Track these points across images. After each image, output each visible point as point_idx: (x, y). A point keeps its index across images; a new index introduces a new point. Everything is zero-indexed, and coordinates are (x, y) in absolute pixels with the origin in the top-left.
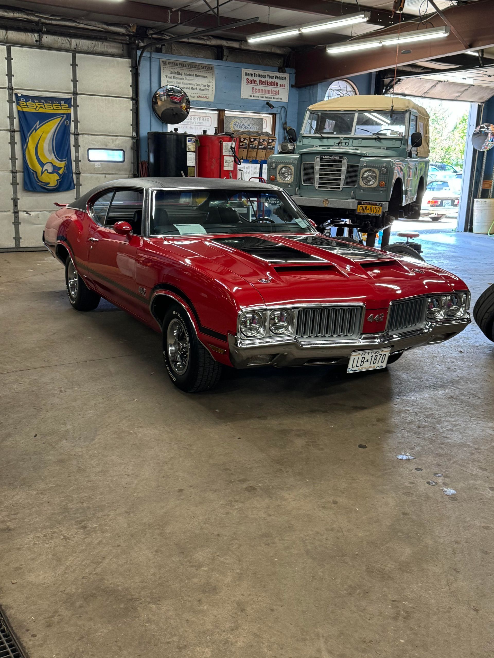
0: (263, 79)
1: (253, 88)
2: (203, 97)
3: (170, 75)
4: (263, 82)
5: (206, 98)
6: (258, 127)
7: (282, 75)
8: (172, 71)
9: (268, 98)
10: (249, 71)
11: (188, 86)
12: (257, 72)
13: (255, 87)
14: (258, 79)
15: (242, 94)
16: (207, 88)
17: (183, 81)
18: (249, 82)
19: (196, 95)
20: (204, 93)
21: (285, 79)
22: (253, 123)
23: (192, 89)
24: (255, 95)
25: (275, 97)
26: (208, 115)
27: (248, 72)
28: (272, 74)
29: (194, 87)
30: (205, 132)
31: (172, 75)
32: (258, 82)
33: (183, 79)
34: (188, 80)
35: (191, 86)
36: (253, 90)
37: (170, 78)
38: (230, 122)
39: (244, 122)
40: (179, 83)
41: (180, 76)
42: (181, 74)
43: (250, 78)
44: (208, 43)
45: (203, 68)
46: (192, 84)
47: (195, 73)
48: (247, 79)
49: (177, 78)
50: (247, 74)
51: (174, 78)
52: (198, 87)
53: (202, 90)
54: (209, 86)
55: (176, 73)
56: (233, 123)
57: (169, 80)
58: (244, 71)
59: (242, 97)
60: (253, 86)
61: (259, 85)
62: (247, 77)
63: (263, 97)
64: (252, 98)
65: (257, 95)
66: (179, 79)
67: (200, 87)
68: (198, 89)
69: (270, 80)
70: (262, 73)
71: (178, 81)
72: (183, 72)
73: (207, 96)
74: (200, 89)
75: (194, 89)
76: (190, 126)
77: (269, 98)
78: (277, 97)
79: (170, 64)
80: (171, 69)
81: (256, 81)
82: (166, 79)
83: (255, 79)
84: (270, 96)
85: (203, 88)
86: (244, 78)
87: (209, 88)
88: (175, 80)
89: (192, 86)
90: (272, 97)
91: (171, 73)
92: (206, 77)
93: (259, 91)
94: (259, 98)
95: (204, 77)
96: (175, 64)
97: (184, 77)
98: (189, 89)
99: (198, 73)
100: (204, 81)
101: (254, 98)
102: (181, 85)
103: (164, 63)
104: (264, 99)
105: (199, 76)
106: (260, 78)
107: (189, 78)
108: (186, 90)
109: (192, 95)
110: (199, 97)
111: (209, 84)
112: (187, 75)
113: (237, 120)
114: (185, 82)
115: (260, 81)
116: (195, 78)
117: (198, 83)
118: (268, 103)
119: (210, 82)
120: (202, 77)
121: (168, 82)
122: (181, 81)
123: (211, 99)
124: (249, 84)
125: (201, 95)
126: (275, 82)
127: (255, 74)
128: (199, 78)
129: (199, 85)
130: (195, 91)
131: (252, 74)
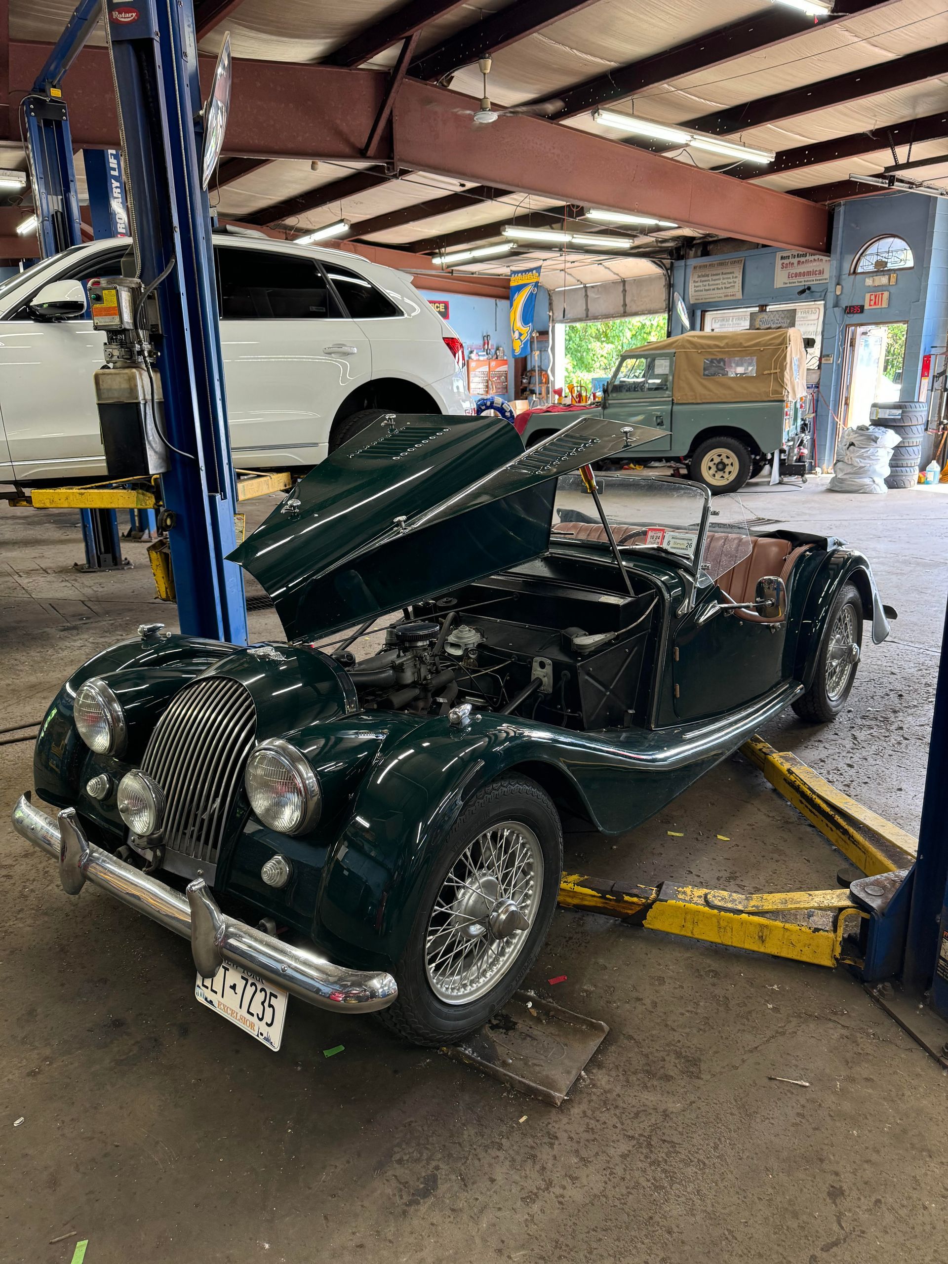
0: (802, 259)
1: (789, 273)
2: (730, 295)
4: (803, 262)
5: (733, 295)
6: (788, 321)
8: (700, 274)
9: (808, 281)
11: (714, 287)
12: (795, 252)
13: (793, 271)
14: (795, 261)
15: (775, 283)
16: (733, 284)
17: (709, 282)
18: (783, 266)
19: (722, 295)
20: (731, 291)
22: (783, 316)
23: (718, 289)
24: (791, 281)
25: (818, 278)
27: (785, 255)
29: (719, 287)
31: (699, 279)
32: (796, 264)
33: (709, 280)
34: (715, 280)
35: (716, 287)
36: (789, 275)
37: (697, 282)
38: (755, 320)
39: (772, 316)
40: (705, 286)
41: (706, 278)
42: (708, 276)
43: (786, 261)
45: (731, 263)
46: (717, 284)
47: (720, 272)
48: (783, 263)
49: (703, 281)
51: (700, 282)
52: (723, 286)
53: (728, 288)
54: (735, 282)
55: (703, 276)
56: (759, 320)
57: (696, 284)
58: (778, 255)
59: (775, 287)
60: (789, 271)
61: (796, 267)
62: (783, 261)
63: (801, 282)
64: (788, 285)
65: (794, 280)
66: (705, 281)
67: (725, 285)
70: (801, 251)
71: (704, 283)
72: (710, 273)
73: (734, 293)
74: (725, 288)
78: (822, 278)
80: (698, 273)
81: (793, 264)
82: (693, 284)
83: (792, 261)
84: (811, 279)
85: (729, 285)
86: (779, 262)
87: (735, 284)
88: (701, 284)
90: (814, 279)
91: (699, 277)
92: (733, 273)
93: (796, 275)
94: (797, 284)
95: (731, 273)
96: (705, 266)
97: (710, 278)
98: (714, 289)
99: (724, 271)
100: (730, 278)
101: (790, 285)
102: (707, 288)
103: (695, 268)
104: (803, 283)
105: (725, 274)
106: (799, 259)
107: (714, 278)
108: (712, 292)
109: (719, 295)
110: (726, 296)
111: (735, 280)
112: (714, 275)
113: (764, 315)
114: (711, 283)
115: (799, 262)
116: (721, 277)
117: (724, 281)
118: (809, 288)
119: (736, 277)
120: (728, 273)
121: (695, 286)
122: (707, 283)
123: (739, 296)
124: (784, 269)
125: (727, 294)
126: (818, 259)
127: (792, 255)
128: (725, 276)
129: (725, 283)
130: (721, 291)
131: (789, 256)
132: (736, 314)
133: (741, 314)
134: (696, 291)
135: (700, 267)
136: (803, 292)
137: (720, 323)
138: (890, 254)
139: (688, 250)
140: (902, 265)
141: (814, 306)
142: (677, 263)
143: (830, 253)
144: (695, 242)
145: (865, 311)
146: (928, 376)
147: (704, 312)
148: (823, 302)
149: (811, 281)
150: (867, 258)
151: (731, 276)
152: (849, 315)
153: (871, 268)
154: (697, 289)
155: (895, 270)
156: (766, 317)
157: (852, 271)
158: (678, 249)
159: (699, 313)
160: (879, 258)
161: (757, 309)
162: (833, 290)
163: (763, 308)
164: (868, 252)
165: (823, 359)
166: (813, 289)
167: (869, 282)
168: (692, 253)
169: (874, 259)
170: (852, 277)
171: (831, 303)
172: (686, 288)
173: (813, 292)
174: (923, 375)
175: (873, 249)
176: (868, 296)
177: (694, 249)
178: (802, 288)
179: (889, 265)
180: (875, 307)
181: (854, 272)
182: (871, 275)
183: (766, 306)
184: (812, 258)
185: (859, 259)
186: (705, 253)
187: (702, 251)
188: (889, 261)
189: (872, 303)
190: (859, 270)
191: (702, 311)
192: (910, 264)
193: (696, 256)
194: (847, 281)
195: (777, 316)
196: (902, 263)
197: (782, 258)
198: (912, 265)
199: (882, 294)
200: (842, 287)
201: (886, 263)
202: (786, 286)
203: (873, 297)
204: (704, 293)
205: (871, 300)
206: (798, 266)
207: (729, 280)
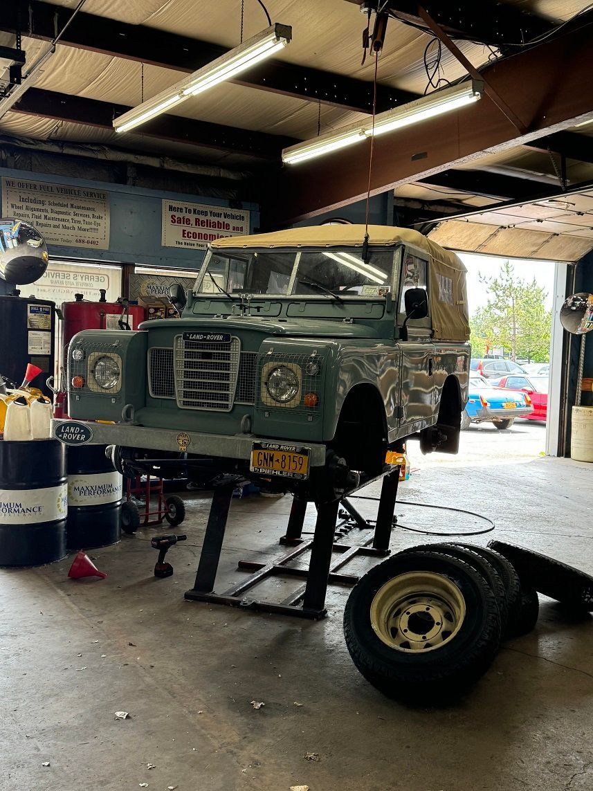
0: (202, 218)
1: (184, 231)
2: (88, 242)
3: (19, 204)
4: (203, 222)
5: (93, 243)
7: (236, 212)
8: (24, 196)
10: (175, 204)
11: (57, 223)
12: (191, 206)
13: (188, 229)
14: (192, 217)
15: (163, 239)
16: (93, 226)
17: (46, 214)
18: (177, 221)
19: (74, 239)
20: (89, 236)
21: (242, 218)
23: (64, 227)
24: (188, 242)
26: (101, 272)
28: (217, 210)
29: (68, 225)
30: (79, 297)
31: (25, 204)
32: (193, 222)
33: (46, 211)
34: (57, 213)
35: (61, 223)
36: (184, 233)
37: (20, 208)
38: (140, 284)
40: (39, 217)
41: (40, 206)
42: (42, 203)
43: (178, 215)
44: (101, 156)
45: (86, 195)
46: (63, 220)
47: (69, 202)
48: (173, 216)
49: (33, 210)
50: (171, 208)
51: (27, 209)
52: (76, 226)
53: (85, 230)
54: (99, 224)
55: (35, 201)
56: (146, 285)
57: (18, 211)
58: (166, 203)
59: (163, 245)
60: (185, 228)
61: (194, 225)
62: (174, 213)
63: (202, 246)
64: (183, 246)
65: (193, 242)
66: (38, 210)
67: (79, 225)
68: (77, 228)
69: (215, 219)
70: (200, 207)
71: (37, 213)
72: (47, 199)
73: (96, 240)
74: (80, 229)
75: (68, 228)
79: (21, 185)
80: (20, 194)
81: (188, 220)
82: (11, 210)
83: (187, 216)
85: (87, 227)
86: (167, 214)
87: (99, 228)
88: (29, 213)
89: (64, 223)
91: (23, 200)
92: (93, 209)
93: (195, 235)
94: (195, 247)
95: (89, 209)
96: (31, 186)
97: (48, 207)
98: (58, 227)
99: (75, 203)
100: (86, 216)
101: (186, 247)
102: (42, 221)
103: (11, 184)
105: (79, 208)
106: (197, 216)
107: (57, 209)
108: (52, 230)
109: (65, 238)
110: (79, 241)
111: (98, 221)
112: (55, 204)
113: (153, 280)
114: (50, 215)
115: (197, 220)
116: (72, 211)
117: (76, 218)
119: (100, 217)
120: (82, 208)
122: (43, 214)
123: (105, 245)
124: (176, 224)
125: (82, 238)
126: (224, 222)
127: (186, 208)
128: (78, 211)
129: (79, 222)
130: (71, 232)
131: (181, 209)
151: (90, 213)
156: (158, 282)
163: (129, 268)
202: (180, 246)
206: (196, 225)
207: (87, 219)
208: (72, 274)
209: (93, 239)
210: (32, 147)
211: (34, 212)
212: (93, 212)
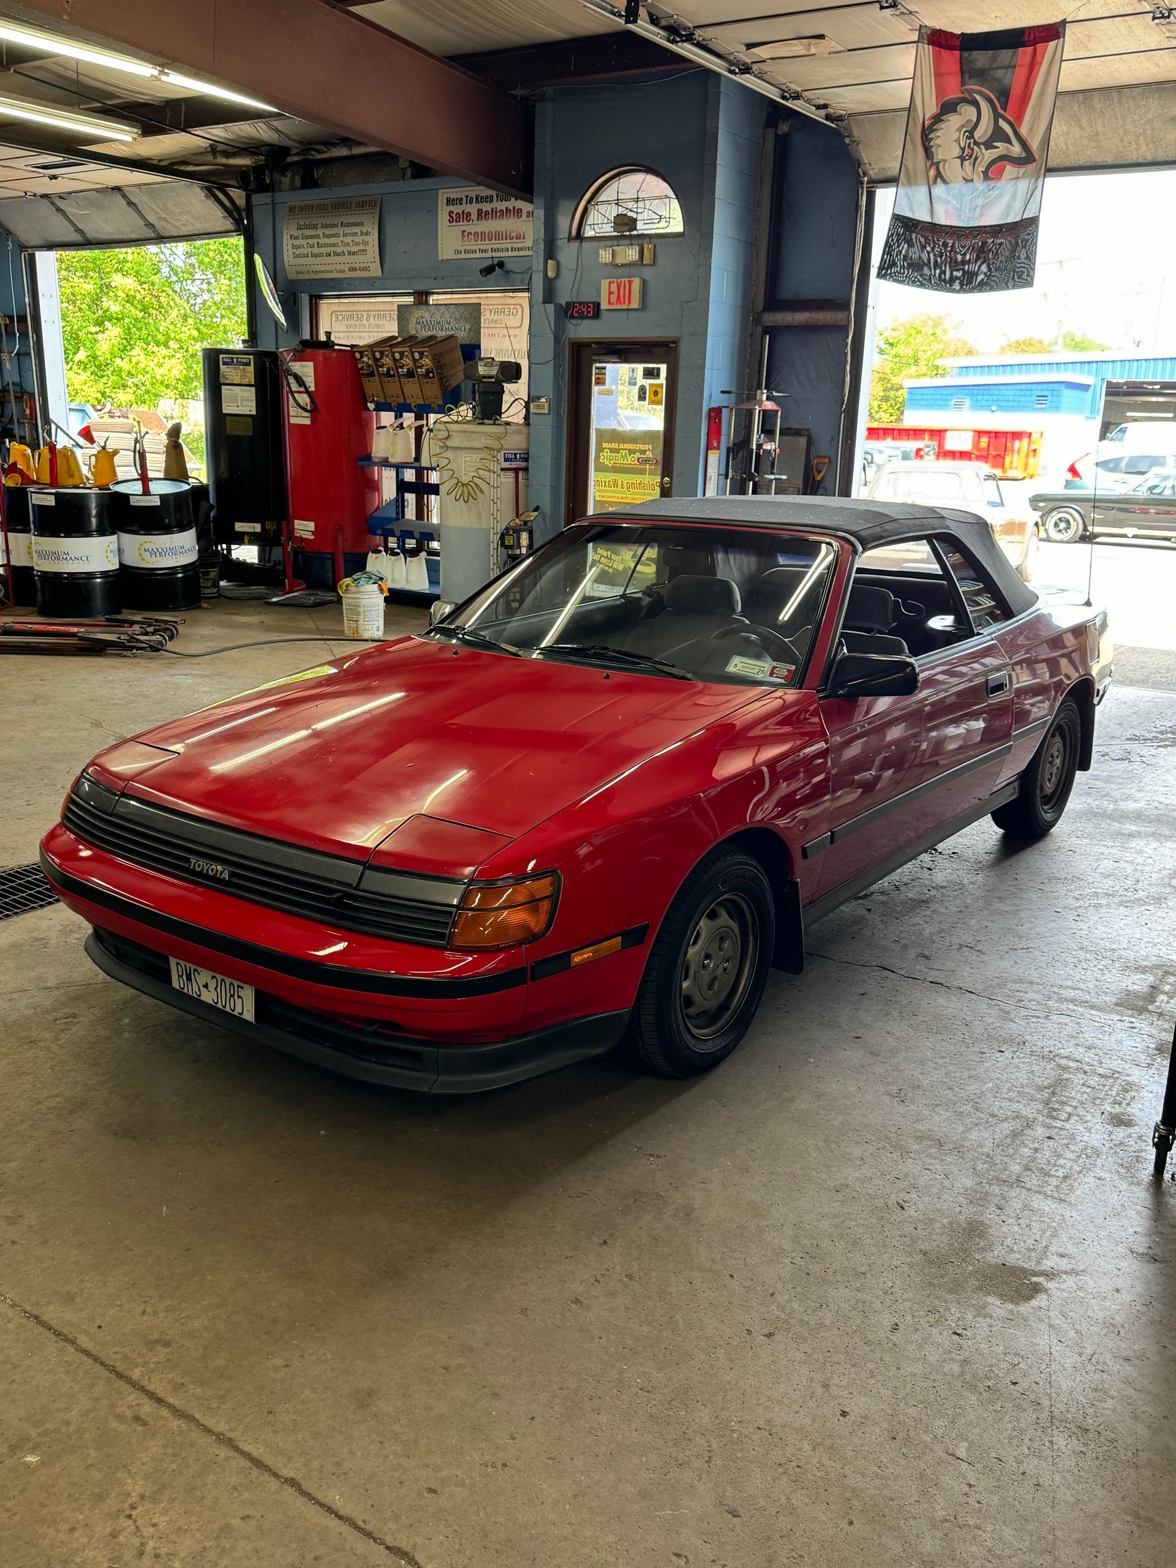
0: (486, 207)
1: (464, 232)
2: (360, 269)
3: (296, 233)
4: (487, 213)
5: (365, 269)
6: (468, 326)
8: (301, 223)
9: (498, 250)
10: (454, 194)
11: (328, 250)
12: (473, 192)
13: (470, 228)
14: (473, 209)
15: (440, 249)
16: (362, 247)
17: (318, 240)
18: (454, 218)
19: (346, 267)
20: (359, 260)
22: (458, 315)
23: (336, 254)
24: (468, 248)
25: (514, 246)
27: (453, 196)
29: (339, 250)
31: (301, 232)
32: (474, 216)
33: (317, 236)
34: (329, 236)
35: (332, 249)
36: (463, 235)
37: (296, 238)
38: (408, 320)
39: (438, 315)
40: (312, 246)
41: (313, 232)
42: (315, 227)
43: (457, 209)
45: (357, 206)
46: (334, 245)
47: (338, 220)
48: (451, 212)
49: (308, 237)
51: (303, 238)
52: (345, 249)
53: (354, 254)
54: (367, 243)
55: (308, 227)
56: (415, 320)
57: (296, 243)
58: (443, 196)
59: (440, 258)
60: (463, 228)
61: (475, 222)
62: (451, 208)
63: (485, 251)
64: (463, 256)
65: (473, 248)
66: (312, 237)
67: (349, 248)
68: (347, 253)
70: (484, 191)
71: (310, 241)
72: (319, 221)
73: (367, 265)
74: (350, 253)
75: (339, 254)
76: (358, 334)
77: (502, 250)
78: (520, 245)
80: (297, 221)
81: (469, 214)
82: (290, 242)
83: (468, 208)
84: (503, 246)
85: (354, 249)
86: (443, 211)
87: (367, 248)
88: (304, 242)
89: (335, 249)
90: (509, 247)
91: (300, 228)
92: (362, 224)
93: (476, 237)
94: (478, 255)
95: (358, 224)
96: (310, 208)
97: (320, 232)
98: (328, 255)
99: (346, 220)
100: (355, 234)
101: (467, 256)
102: (316, 250)
103: (291, 210)
104: (489, 254)
105: (348, 225)
106: (480, 206)
107: (328, 231)
108: (326, 260)
109: (338, 267)
110: (352, 269)
111: (366, 238)
112: (327, 226)
113: (421, 313)
114: (322, 241)
115: (480, 212)
116: (340, 230)
117: (346, 240)
118: (501, 265)
119: (368, 233)
120: (353, 225)
121: (294, 247)
122: (315, 241)
123: (376, 271)
124: (454, 223)
125: (354, 265)
126: (514, 208)
127: (467, 197)
128: (348, 230)
129: (348, 244)
130: (341, 259)
131: (461, 199)
132: (373, 308)
133: (381, 307)
134: (296, 256)
135: (302, 209)
136: (488, 271)
137: (345, 322)
138: (641, 204)
139: (276, 175)
140: (660, 228)
141: (512, 301)
142: (257, 199)
143: (532, 195)
144: (289, 160)
145: (604, 315)
146: (718, 448)
147: (315, 300)
148: (526, 294)
149: (505, 250)
150: (602, 208)
151: (357, 230)
152: (573, 321)
153: (608, 230)
154: (298, 251)
155: (650, 236)
156: (427, 315)
157: (574, 233)
158: (258, 170)
159: (305, 299)
160: (621, 210)
161: (411, 299)
162: (541, 268)
163: (421, 297)
164: (603, 197)
165: (532, 405)
166: (509, 266)
167: (605, 256)
168: (286, 180)
169: (613, 211)
170: (575, 245)
171: (539, 296)
172: (278, 251)
173: (508, 272)
174: (709, 447)
175: (609, 194)
176: (605, 284)
177: (289, 174)
178: (489, 263)
179: (640, 225)
180: (619, 307)
181: (579, 237)
182: (609, 243)
183: (428, 294)
184: (502, 206)
185: (585, 211)
186: (309, 183)
187: (302, 178)
188: (640, 217)
189: (614, 298)
190: (589, 233)
191: (311, 297)
192: (677, 225)
193: (293, 188)
194: (567, 253)
195: (447, 315)
196: (663, 224)
197: (449, 202)
198: (681, 230)
199: (630, 283)
200: (558, 264)
201: (635, 221)
202: (459, 256)
203: (614, 288)
204: (310, 260)
205: (610, 293)
206: (478, 220)
207: (356, 239)
208: (365, 314)
209: (364, 265)
210: (325, 156)
211: (309, 241)
212: (361, 228)
